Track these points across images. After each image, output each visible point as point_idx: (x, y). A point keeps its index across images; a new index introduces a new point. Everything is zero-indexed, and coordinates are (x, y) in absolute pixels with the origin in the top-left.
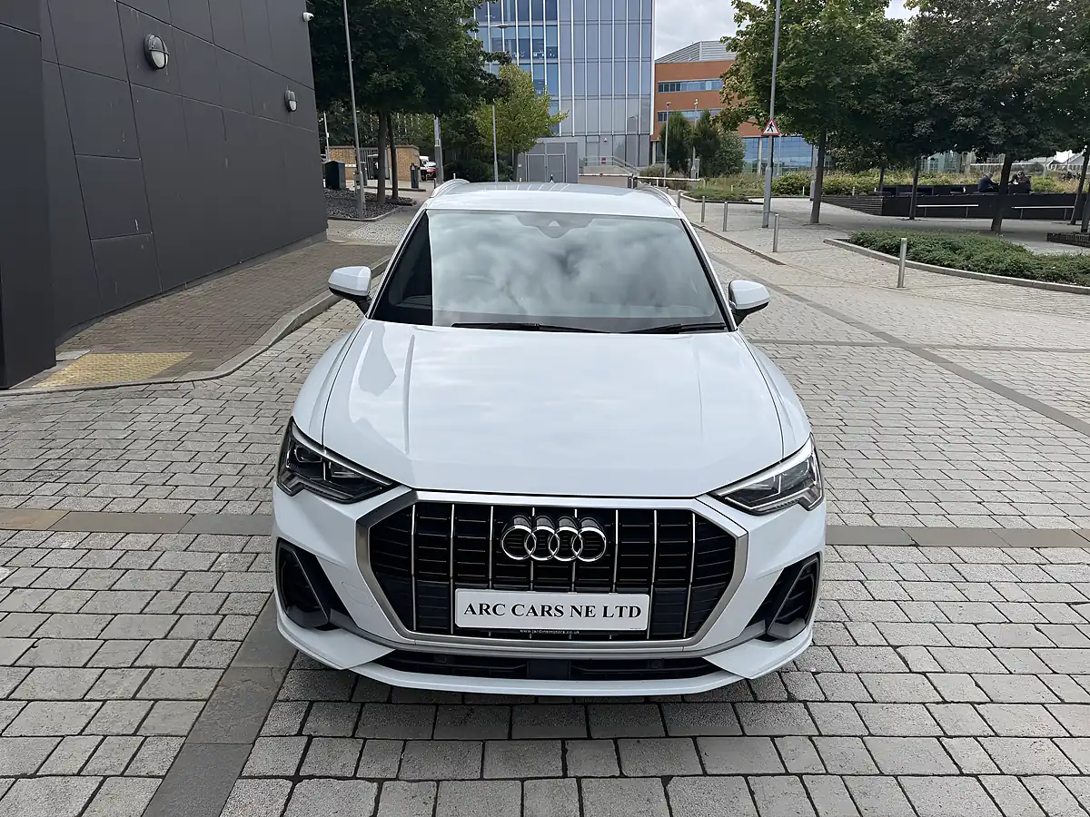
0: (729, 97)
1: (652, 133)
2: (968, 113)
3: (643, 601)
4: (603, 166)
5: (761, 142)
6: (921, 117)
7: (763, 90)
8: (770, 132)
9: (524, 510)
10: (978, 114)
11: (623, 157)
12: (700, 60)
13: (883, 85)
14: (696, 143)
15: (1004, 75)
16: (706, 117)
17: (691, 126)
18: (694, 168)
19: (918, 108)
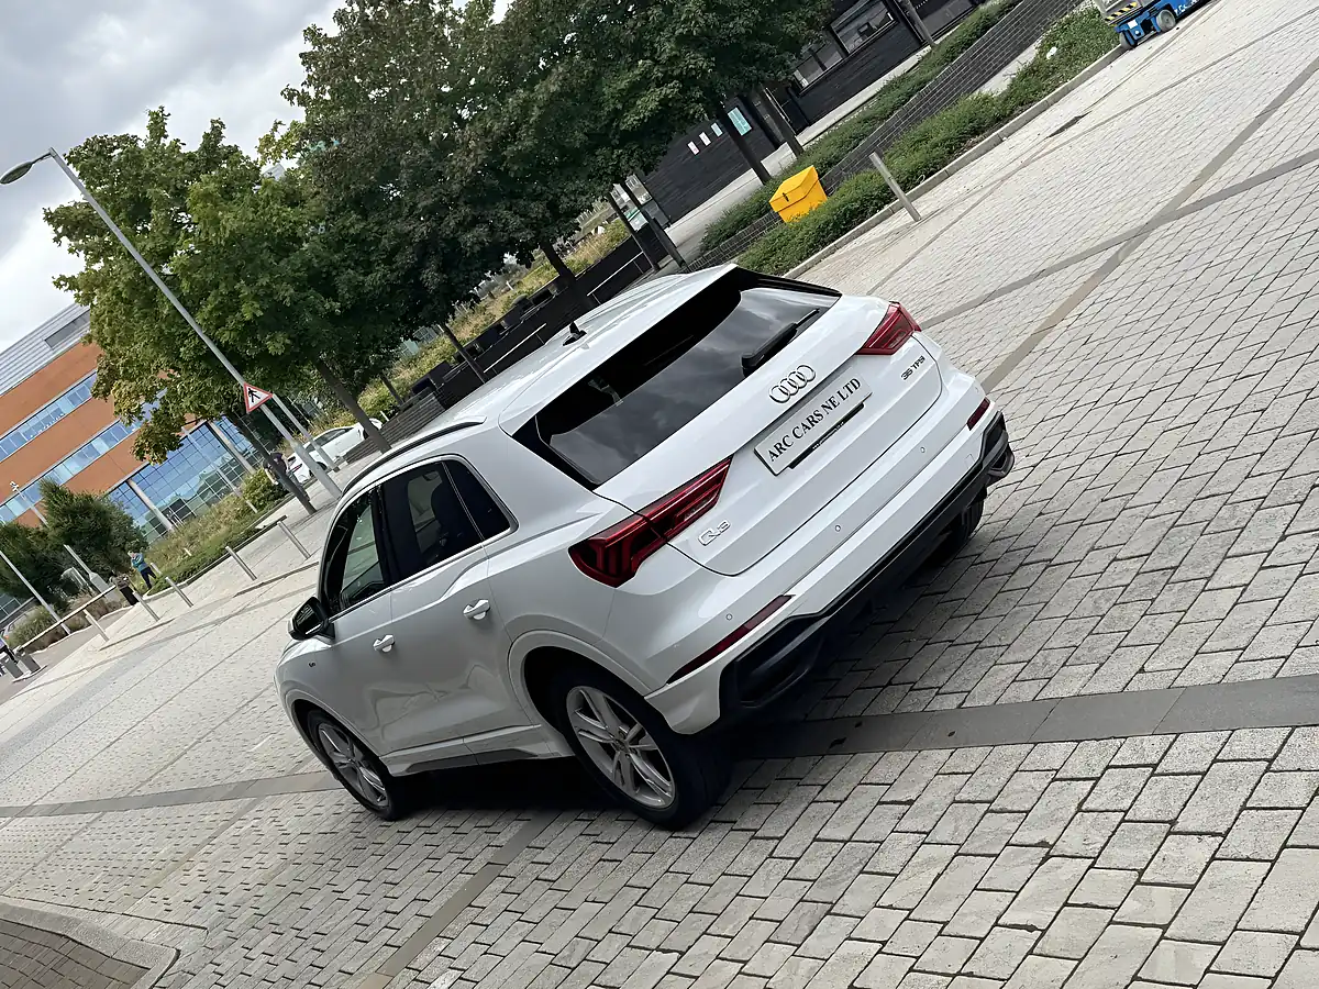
2: (467, 225)
5: (133, 484)
7: (199, 362)
8: (257, 401)
10: (475, 222)
14: (67, 537)
15: (467, 161)
16: (53, 491)
17: (32, 525)
18: (92, 575)
19: (406, 258)
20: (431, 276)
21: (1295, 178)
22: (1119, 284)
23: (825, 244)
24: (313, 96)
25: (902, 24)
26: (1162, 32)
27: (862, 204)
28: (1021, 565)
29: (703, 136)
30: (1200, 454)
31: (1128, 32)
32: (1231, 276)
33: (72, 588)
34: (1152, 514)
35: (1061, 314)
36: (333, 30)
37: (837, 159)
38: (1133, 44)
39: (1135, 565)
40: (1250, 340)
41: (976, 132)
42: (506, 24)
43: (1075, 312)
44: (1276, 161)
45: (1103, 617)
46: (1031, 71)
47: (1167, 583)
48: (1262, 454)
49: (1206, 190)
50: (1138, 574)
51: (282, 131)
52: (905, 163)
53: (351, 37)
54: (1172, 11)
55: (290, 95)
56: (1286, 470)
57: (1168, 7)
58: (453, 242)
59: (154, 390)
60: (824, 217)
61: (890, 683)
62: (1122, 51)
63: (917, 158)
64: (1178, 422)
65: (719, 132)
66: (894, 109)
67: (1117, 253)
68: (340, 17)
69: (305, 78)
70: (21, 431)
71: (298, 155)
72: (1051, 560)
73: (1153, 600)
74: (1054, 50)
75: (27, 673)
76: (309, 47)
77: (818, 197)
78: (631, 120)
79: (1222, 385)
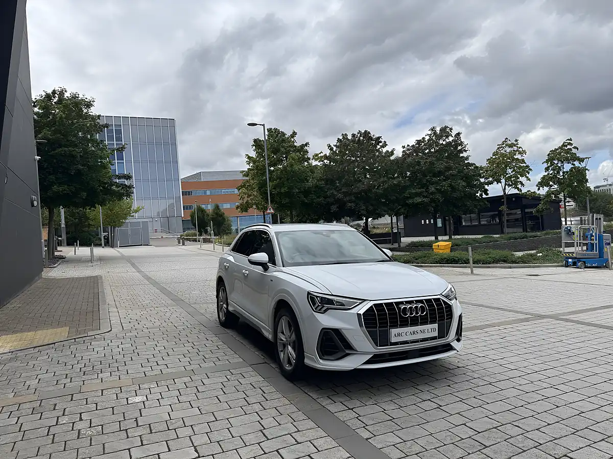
0: (243, 197)
1: (183, 216)
2: (350, 201)
3: (436, 326)
4: (156, 233)
5: (238, 219)
6: (333, 204)
7: (264, 194)
8: (270, 212)
9: (402, 303)
10: (354, 202)
11: (167, 228)
12: (202, 180)
13: (314, 191)
14: (213, 219)
15: (361, 187)
16: (217, 207)
17: (208, 212)
18: (212, 232)
19: (331, 200)
20: (334, 208)
21: (608, 332)
22: (525, 327)
23: (440, 263)
24: (334, 150)
25: (500, 226)
26: (578, 268)
27: (458, 260)
28: (429, 400)
29: (427, 221)
30: (522, 406)
31: (567, 262)
32: (568, 349)
33: (206, 232)
34: (490, 417)
35: (499, 325)
36: (350, 137)
37: (460, 245)
38: (567, 266)
39: (471, 433)
40: (565, 376)
41: (505, 261)
42: (393, 160)
43: (505, 327)
44: (603, 323)
45: (445, 445)
46: (531, 255)
47: (479, 451)
48: (549, 424)
49: (572, 317)
50: (470, 437)
51: (322, 155)
52: (478, 257)
53: (353, 141)
54: (585, 264)
55: (329, 146)
56: (556, 439)
57: (584, 262)
58: (345, 203)
59: (250, 196)
60: (445, 256)
61: (352, 409)
62: (562, 266)
63: (482, 257)
64: (520, 388)
65: (432, 222)
66: (484, 243)
67: (530, 318)
68: (353, 135)
69: (335, 144)
70: (223, 191)
71: (322, 163)
72: (441, 406)
73: (469, 454)
74: (541, 254)
75: (181, 244)
76: (341, 138)
77: (448, 251)
78: (411, 201)
79: (545, 385)
